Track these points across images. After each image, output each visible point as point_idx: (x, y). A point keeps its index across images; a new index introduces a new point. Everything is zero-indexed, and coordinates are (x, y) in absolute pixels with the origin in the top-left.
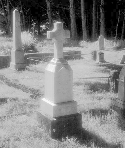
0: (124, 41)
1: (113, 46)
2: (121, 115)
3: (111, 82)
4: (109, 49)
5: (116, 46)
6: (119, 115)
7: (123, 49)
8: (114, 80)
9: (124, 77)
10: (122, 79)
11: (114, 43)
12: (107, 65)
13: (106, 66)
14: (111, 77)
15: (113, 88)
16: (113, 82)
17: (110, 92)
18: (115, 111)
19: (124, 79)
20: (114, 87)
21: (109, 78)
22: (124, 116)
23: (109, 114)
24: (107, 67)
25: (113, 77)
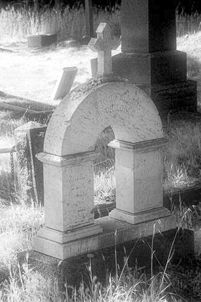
0: (64, 15)
1: (29, 35)
2: (57, 283)
3: (22, 166)
4: (14, 45)
5: (37, 34)
6: (48, 285)
7: (64, 46)
8: (29, 161)
9: (61, 145)
10: (56, 153)
11: (32, 22)
12: (7, 106)
13: (6, 110)
14: (19, 150)
15: (29, 188)
16: (29, 168)
17: (18, 203)
18: (34, 270)
19: (60, 154)
20: (31, 185)
21: (15, 154)
22: (66, 285)
23: (13, 285)
24: (8, 113)
25: (27, 150)
